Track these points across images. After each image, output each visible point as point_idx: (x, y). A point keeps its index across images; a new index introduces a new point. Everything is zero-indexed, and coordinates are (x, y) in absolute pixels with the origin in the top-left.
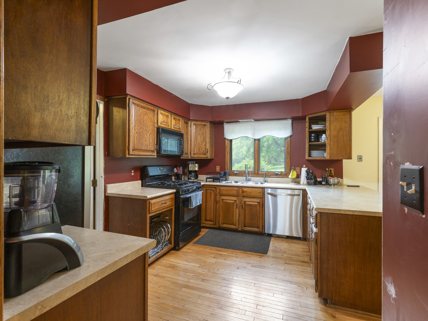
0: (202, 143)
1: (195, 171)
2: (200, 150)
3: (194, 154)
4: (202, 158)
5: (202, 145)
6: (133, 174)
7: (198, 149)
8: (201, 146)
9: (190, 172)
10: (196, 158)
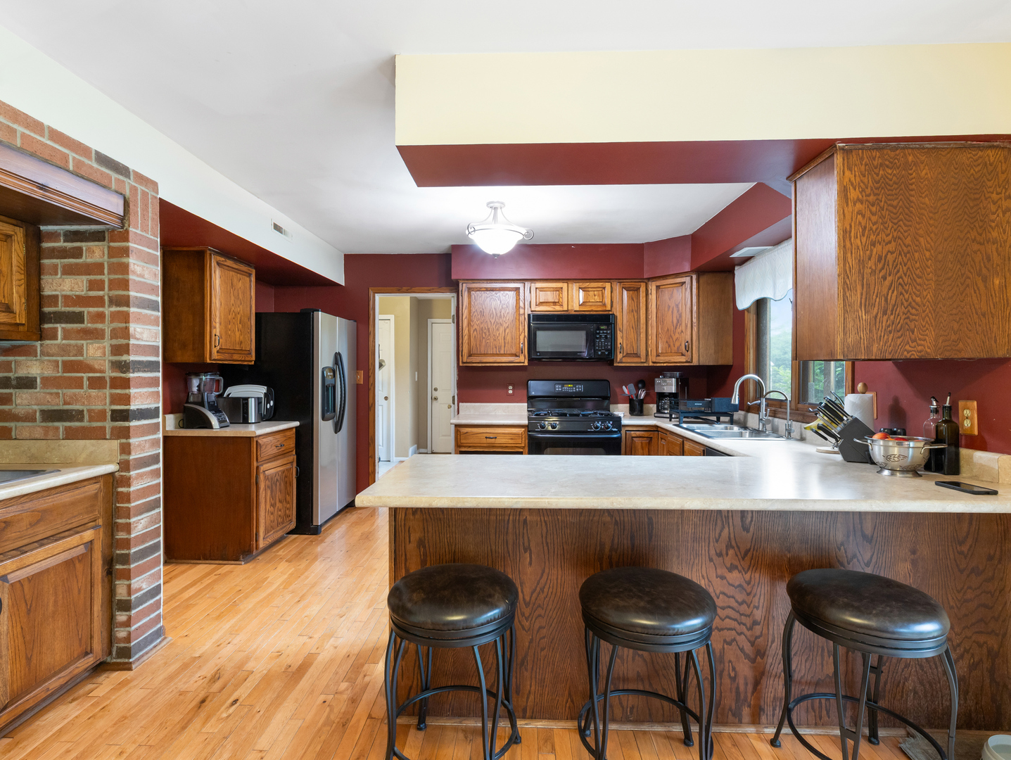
0: (676, 328)
1: (671, 395)
2: (669, 346)
3: (658, 356)
4: (678, 364)
5: (674, 333)
6: (510, 392)
7: (667, 342)
8: (672, 335)
9: (662, 396)
10: (665, 365)
